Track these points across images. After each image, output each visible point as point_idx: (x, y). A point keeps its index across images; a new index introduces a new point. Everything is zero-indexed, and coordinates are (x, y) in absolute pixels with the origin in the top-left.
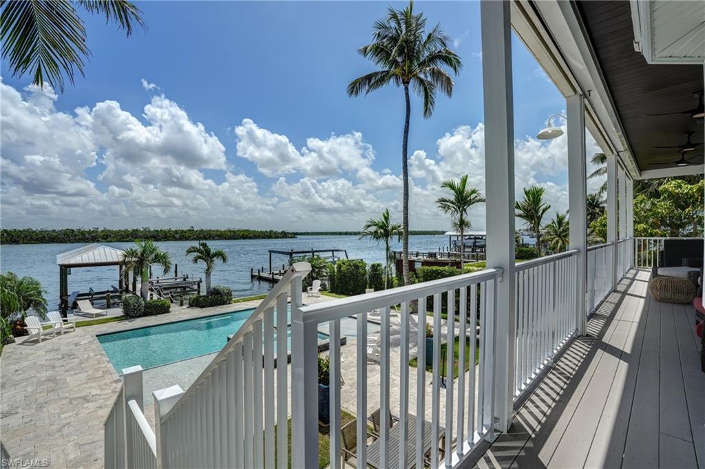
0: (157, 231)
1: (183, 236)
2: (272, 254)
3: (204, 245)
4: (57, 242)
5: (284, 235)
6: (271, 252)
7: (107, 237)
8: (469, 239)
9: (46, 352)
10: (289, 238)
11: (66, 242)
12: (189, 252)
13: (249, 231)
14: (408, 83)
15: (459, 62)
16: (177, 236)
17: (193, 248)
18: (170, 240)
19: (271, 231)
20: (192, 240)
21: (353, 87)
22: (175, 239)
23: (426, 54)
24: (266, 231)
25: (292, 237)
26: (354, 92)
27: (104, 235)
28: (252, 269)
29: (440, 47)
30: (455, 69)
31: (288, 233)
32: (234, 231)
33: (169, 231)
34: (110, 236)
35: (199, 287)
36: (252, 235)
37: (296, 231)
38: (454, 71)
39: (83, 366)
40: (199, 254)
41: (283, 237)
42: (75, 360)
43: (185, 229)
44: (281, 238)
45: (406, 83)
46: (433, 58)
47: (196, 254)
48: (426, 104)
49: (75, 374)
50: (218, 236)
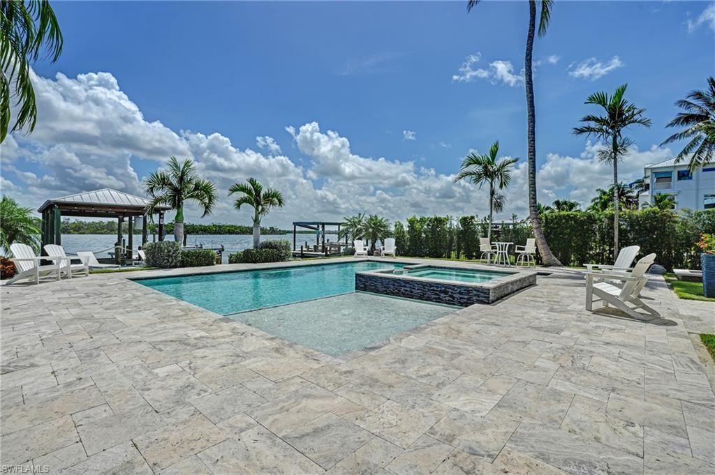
7: (79, 229)
13: (235, 226)
27: (75, 227)
34: (82, 227)
40: (246, 195)
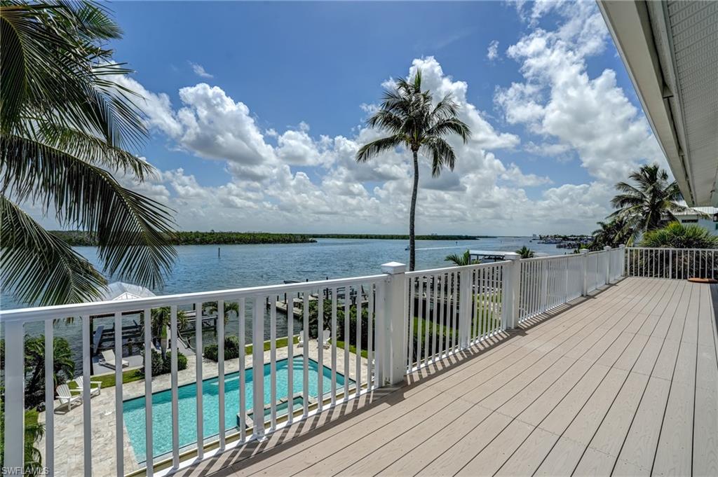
1: (203, 239)
4: (83, 245)
5: (304, 239)
8: (489, 258)
9: (75, 426)
10: (309, 242)
11: (92, 245)
14: (417, 150)
15: (467, 130)
16: (198, 240)
18: (191, 244)
20: (213, 244)
21: (361, 154)
22: (196, 243)
23: (436, 120)
25: (312, 242)
26: (363, 158)
28: (267, 299)
29: (449, 116)
30: (464, 137)
35: (215, 323)
38: (462, 139)
39: (107, 449)
41: (302, 242)
42: (100, 439)
44: (301, 242)
45: (415, 149)
46: (441, 126)
48: (435, 165)
49: (101, 461)
50: (238, 240)
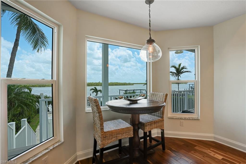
0: (89, 83)
2: (120, 91)
3: (95, 88)
5: (129, 84)
6: (120, 90)
12: (91, 90)
17: (92, 89)
19: (125, 83)
24: (123, 83)
25: (132, 85)
31: (131, 83)
32: (113, 83)
33: (93, 83)
36: (118, 84)
37: (134, 83)
40: (94, 91)
43: (97, 82)
47: (93, 91)
